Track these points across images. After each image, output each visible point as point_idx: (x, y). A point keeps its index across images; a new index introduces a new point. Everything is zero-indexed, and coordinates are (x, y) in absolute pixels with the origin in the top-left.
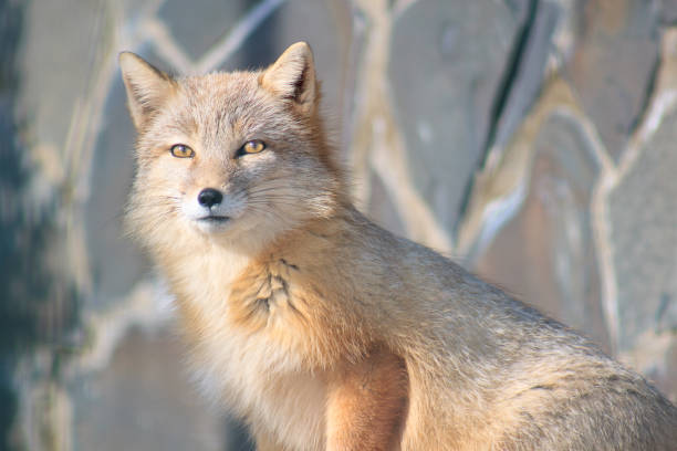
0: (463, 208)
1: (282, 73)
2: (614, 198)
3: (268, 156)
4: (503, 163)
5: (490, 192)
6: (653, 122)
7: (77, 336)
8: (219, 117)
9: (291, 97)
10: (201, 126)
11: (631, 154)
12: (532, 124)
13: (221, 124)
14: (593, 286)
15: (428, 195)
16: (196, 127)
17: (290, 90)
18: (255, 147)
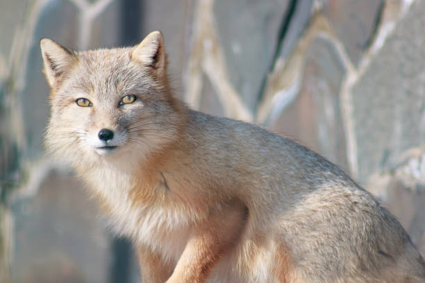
0: (260, 96)
1: (143, 51)
2: (355, 90)
3: (138, 105)
4: (286, 68)
5: (277, 86)
6: (379, 42)
7: (17, 176)
8: (107, 81)
9: (150, 66)
10: (96, 87)
11: (366, 62)
12: (303, 43)
13: (109, 86)
14: (341, 145)
15: (238, 87)
16: (93, 87)
17: (150, 61)
18: (129, 99)
